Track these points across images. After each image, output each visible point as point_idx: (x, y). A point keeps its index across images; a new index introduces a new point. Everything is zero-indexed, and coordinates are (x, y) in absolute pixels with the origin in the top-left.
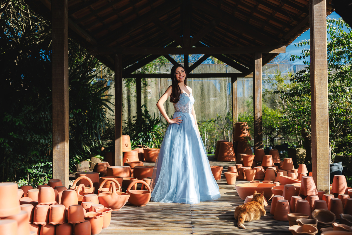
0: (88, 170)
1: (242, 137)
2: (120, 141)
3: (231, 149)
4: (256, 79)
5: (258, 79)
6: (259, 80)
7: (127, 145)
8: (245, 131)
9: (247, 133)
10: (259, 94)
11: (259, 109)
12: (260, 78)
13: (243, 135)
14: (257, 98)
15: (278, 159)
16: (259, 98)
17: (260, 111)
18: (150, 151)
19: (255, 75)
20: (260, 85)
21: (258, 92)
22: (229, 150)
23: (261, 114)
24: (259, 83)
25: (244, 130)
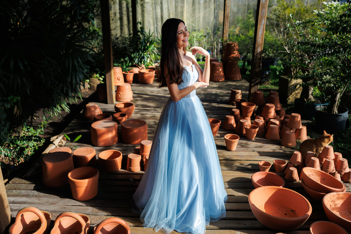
0: (88, 90)
1: (231, 58)
2: (111, 76)
3: (220, 70)
4: (261, 7)
5: (263, 7)
6: (264, 10)
7: (119, 79)
8: (235, 52)
9: (236, 54)
10: (262, 26)
11: (261, 42)
12: (265, 6)
13: (233, 55)
14: (259, 30)
15: (279, 106)
16: (262, 30)
17: (260, 46)
18: (144, 74)
19: (261, 3)
20: (264, 15)
21: (261, 23)
22: (219, 70)
23: (262, 49)
24: (264, 13)
25: (234, 50)
